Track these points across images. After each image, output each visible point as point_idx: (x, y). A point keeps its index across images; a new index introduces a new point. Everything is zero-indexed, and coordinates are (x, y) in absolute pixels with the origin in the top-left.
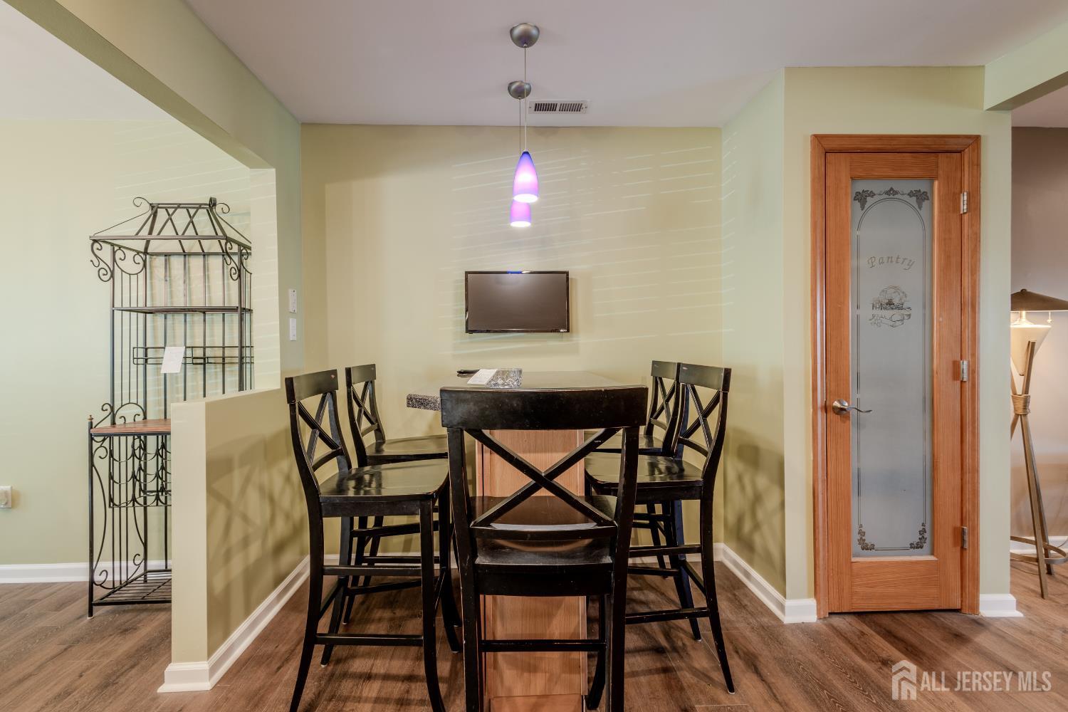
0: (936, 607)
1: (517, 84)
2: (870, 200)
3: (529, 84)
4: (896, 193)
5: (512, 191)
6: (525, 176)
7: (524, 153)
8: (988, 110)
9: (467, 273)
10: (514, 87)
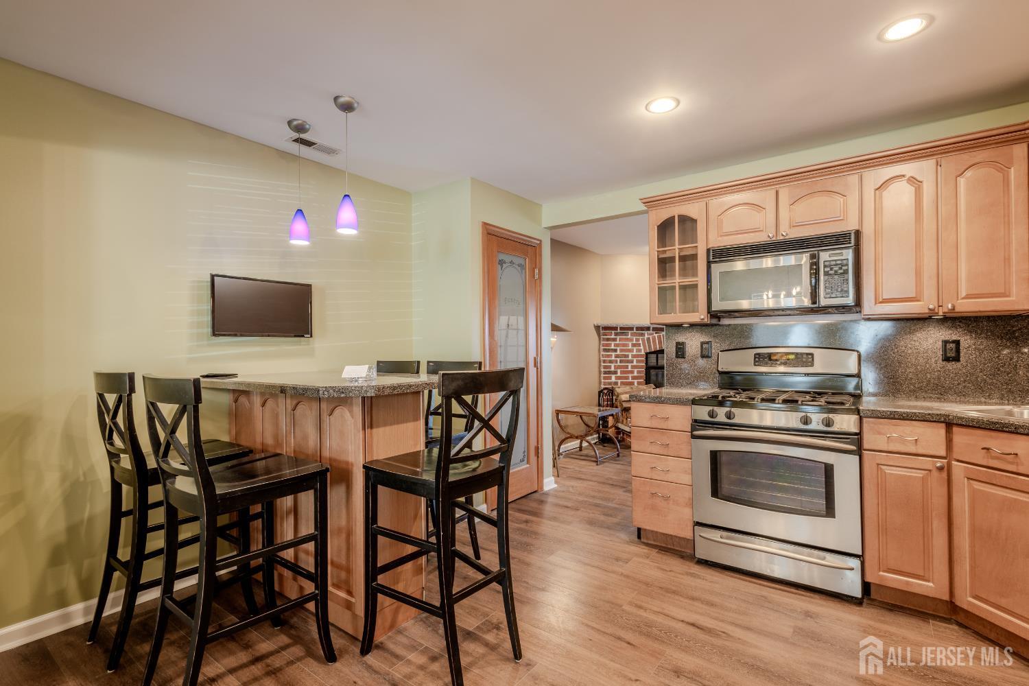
0: (530, 492)
1: (300, 122)
2: (505, 266)
3: (309, 125)
4: (514, 263)
5: (337, 224)
6: (347, 214)
7: (345, 196)
8: (545, 228)
9: (213, 276)
10: (295, 123)
